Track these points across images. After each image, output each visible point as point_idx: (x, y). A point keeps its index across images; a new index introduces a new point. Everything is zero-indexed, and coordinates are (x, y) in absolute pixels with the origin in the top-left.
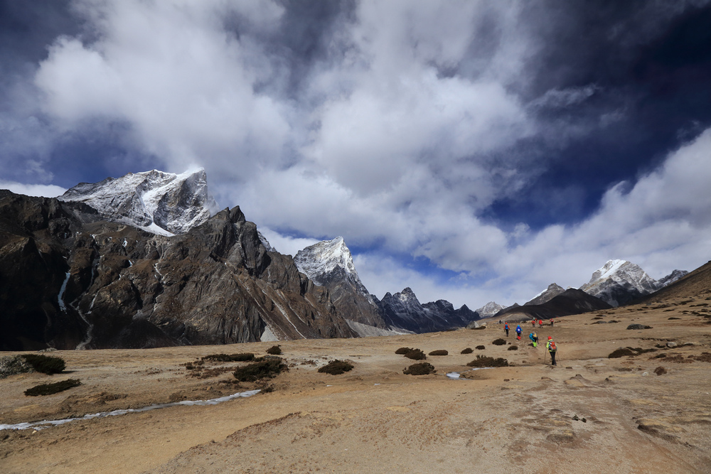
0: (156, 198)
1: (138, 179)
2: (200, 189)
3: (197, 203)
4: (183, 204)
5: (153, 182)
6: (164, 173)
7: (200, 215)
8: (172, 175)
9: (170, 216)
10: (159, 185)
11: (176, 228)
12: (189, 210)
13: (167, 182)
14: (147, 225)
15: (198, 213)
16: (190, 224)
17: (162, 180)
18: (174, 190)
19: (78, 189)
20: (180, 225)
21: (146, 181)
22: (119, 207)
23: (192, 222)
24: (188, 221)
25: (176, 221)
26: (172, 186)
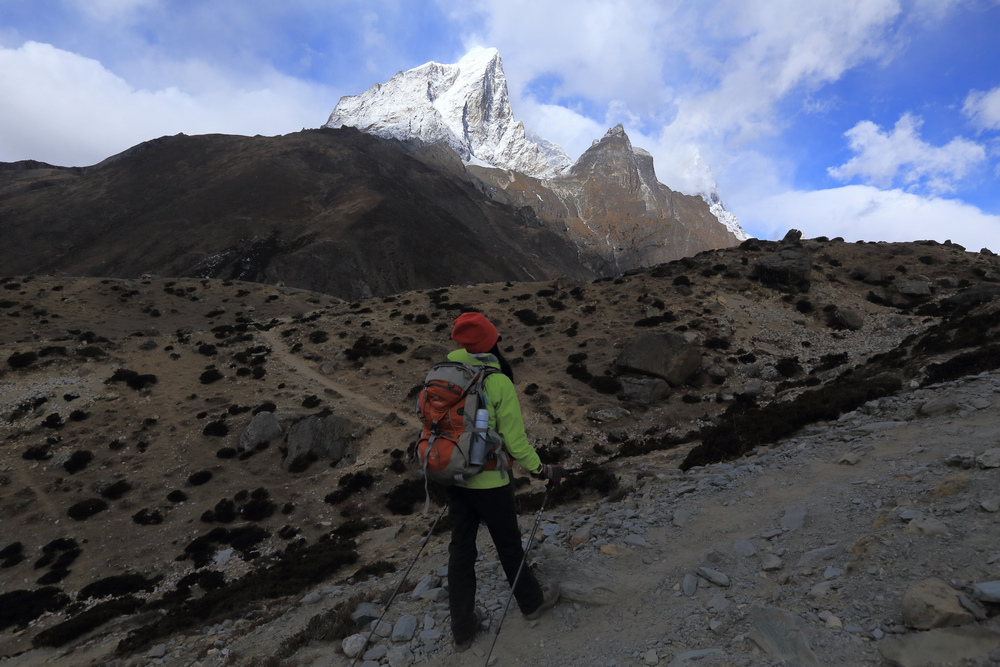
0: (454, 111)
1: (416, 82)
2: (501, 88)
3: (501, 115)
4: (486, 118)
5: (436, 84)
6: (444, 66)
7: (509, 133)
8: (454, 67)
9: (476, 138)
10: (445, 89)
11: (488, 158)
12: (493, 127)
13: (452, 80)
14: (468, 159)
15: (506, 129)
16: (501, 150)
17: (445, 79)
18: (474, 95)
19: (343, 107)
20: (491, 153)
21: (430, 85)
22: (423, 133)
23: (503, 146)
24: (497, 144)
25: (484, 146)
26: (469, 89)
